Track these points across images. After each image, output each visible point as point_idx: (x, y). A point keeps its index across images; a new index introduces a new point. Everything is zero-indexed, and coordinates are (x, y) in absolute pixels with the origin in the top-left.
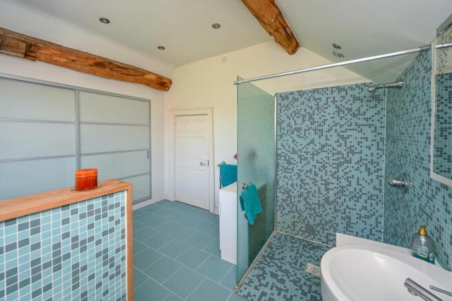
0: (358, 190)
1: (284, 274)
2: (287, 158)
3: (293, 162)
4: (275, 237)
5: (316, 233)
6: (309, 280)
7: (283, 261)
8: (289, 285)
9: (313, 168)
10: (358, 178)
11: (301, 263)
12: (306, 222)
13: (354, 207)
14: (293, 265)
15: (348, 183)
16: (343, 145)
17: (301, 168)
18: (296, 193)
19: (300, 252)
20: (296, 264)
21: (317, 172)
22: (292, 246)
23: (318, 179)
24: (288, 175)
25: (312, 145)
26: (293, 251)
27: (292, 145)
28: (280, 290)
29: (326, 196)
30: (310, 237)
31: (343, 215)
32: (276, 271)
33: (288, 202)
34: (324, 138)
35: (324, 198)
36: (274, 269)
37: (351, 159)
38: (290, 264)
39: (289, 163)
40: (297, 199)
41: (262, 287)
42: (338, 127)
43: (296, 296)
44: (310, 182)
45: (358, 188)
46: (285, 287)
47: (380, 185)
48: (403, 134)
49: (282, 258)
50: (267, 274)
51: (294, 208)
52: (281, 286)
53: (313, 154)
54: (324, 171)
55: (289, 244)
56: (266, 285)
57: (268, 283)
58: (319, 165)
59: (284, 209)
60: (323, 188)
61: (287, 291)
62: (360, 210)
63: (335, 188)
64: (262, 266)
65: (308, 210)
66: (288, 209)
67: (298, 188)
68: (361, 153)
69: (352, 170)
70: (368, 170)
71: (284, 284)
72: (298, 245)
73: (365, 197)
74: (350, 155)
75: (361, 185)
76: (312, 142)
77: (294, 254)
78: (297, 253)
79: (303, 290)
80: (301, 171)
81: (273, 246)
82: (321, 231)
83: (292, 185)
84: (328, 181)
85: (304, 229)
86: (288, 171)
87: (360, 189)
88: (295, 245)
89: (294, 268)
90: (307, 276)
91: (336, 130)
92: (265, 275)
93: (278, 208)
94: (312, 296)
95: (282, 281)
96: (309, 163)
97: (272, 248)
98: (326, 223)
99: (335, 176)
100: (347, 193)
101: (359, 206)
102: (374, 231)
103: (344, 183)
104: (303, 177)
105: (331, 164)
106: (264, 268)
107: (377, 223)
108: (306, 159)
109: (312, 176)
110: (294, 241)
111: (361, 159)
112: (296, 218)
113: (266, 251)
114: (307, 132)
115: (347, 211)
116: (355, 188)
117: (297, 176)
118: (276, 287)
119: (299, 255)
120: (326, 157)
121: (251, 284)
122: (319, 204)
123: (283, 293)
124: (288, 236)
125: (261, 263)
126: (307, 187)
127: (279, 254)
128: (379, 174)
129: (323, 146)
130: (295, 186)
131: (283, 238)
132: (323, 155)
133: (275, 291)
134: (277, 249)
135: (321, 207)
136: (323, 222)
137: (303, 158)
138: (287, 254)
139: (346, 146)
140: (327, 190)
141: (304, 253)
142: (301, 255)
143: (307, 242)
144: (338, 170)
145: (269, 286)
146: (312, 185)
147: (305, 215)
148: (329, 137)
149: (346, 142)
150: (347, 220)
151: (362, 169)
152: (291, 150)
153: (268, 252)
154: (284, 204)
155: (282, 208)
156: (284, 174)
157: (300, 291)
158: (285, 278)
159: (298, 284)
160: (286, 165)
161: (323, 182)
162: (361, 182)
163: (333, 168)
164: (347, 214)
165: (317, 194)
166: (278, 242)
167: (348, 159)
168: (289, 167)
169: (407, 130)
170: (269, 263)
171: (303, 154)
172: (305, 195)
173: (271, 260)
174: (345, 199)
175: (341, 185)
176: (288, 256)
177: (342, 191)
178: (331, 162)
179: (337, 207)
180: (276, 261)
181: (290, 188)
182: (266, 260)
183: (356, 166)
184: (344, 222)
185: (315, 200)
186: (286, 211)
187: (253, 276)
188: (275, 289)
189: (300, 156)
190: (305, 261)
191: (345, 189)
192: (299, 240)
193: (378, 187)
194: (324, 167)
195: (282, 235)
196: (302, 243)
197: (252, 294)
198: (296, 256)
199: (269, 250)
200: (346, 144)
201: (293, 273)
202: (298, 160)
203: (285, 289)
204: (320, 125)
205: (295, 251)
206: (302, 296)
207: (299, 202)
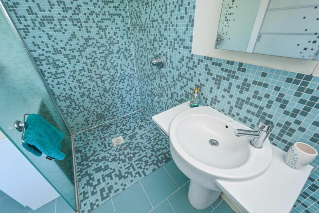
0: (122, 74)
1: (104, 162)
2: (51, 61)
3: (61, 64)
4: (75, 140)
5: (105, 116)
6: (120, 150)
7: (97, 153)
8: (113, 165)
9: (85, 66)
10: (121, 65)
11: (108, 143)
12: (95, 113)
13: (123, 87)
14: (104, 150)
15: (115, 71)
16: (104, 37)
17: (74, 69)
18: (78, 95)
19: (102, 137)
20: (106, 147)
21: (90, 68)
22: (94, 137)
23: (93, 74)
24: (61, 80)
25: (75, 41)
26: (97, 140)
27: (50, 43)
28: (109, 175)
29: (104, 87)
30: (102, 122)
31: (118, 96)
32: (97, 165)
33: (74, 105)
34: (84, 29)
35: (102, 89)
36: (95, 166)
37: (112, 50)
38: (102, 150)
39: (57, 67)
40: (81, 100)
41: (97, 187)
42: (94, 16)
43: (121, 168)
44: (87, 79)
45: (122, 72)
46: (111, 169)
47: (133, 66)
48: (156, 20)
49: (94, 152)
50: (93, 174)
51: (82, 109)
52: (108, 172)
53: (79, 51)
54: (95, 66)
55: (91, 137)
56: (99, 183)
57: (99, 180)
58: (89, 62)
59: (72, 114)
60: (99, 81)
61: (114, 170)
62: (126, 88)
63: (108, 78)
64: (84, 172)
65: (94, 104)
66: (76, 111)
67: (78, 90)
68: (118, 43)
69: (116, 59)
70: (125, 57)
71: (109, 168)
72: (97, 133)
73: (127, 78)
74: (111, 46)
75: (123, 70)
76: (73, 36)
77: (99, 142)
78: (101, 139)
79: (122, 159)
80: (74, 72)
81: (80, 149)
82: (108, 113)
83: (71, 89)
84: (101, 74)
85: (96, 119)
86: (58, 76)
87: (124, 73)
88: (95, 135)
89: (106, 151)
90: (117, 149)
91: (93, 19)
92: (92, 177)
93: (66, 116)
94: (128, 158)
95: (107, 167)
96: (79, 61)
97: (80, 152)
98: (109, 106)
99: (106, 68)
100: (117, 79)
101: (125, 85)
102: (135, 97)
103: (113, 72)
104: (79, 77)
105: (99, 58)
106: (87, 172)
107: (136, 91)
108: (74, 57)
109: (87, 74)
110: (93, 132)
111: (120, 49)
112: (86, 115)
113: (77, 158)
114: (63, 23)
115: (120, 91)
116: (121, 74)
117: (71, 79)
118: (106, 176)
119: (103, 140)
120: (93, 52)
121: (87, 196)
122: (100, 96)
123: (113, 175)
124: (85, 131)
125: (81, 171)
126: (86, 85)
127: (90, 150)
128: (131, 58)
129: (87, 40)
130: (73, 88)
131: (83, 136)
132: (89, 50)
133: (108, 179)
134: (85, 148)
135: (103, 97)
136: (107, 107)
137: (70, 57)
138: (95, 145)
139: (106, 38)
140: (103, 82)
141: (105, 135)
142: (104, 138)
143: (102, 126)
144: (106, 62)
145: (101, 181)
146: (89, 82)
147: (92, 109)
148: (89, 29)
149: (105, 33)
150: (121, 98)
151: (122, 57)
152: (51, 49)
153: (80, 158)
154: (70, 110)
155: (69, 115)
156: (56, 81)
157: (121, 162)
158: (107, 163)
159: (117, 159)
160: (54, 70)
161: (98, 76)
162: (123, 67)
163: (102, 61)
164: (120, 93)
165: (96, 89)
166: (82, 142)
167: (111, 50)
168: (58, 72)
169: (161, 17)
170: (87, 165)
171: (68, 52)
172: (87, 93)
173: (87, 161)
174: (116, 84)
175: (111, 74)
176: (97, 147)
177: (113, 79)
178: (99, 55)
179: (114, 92)
180: (91, 158)
181: (69, 92)
182: (83, 165)
183: (117, 55)
184: (120, 100)
185: (96, 94)
186: (75, 115)
187: (83, 188)
188: (106, 178)
189: (66, 56)
190: (109, 140)
191: (114, 76)
192: (95, 128)
193: (133, 68)
194: (94, 62)
195: (80, 134)
196: (99, 129)
197: (94, 202)
198: (102, 142)
199: (79, 155)
200: (105, 35)
201: (109, 155)
202: (66, 60)
203: (112, 171)
204: (74, 13)
205: (99, 139)
206: (124, 164)
207: (83, 101)
